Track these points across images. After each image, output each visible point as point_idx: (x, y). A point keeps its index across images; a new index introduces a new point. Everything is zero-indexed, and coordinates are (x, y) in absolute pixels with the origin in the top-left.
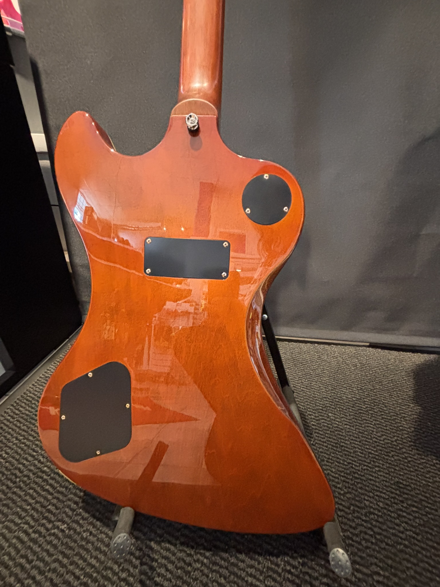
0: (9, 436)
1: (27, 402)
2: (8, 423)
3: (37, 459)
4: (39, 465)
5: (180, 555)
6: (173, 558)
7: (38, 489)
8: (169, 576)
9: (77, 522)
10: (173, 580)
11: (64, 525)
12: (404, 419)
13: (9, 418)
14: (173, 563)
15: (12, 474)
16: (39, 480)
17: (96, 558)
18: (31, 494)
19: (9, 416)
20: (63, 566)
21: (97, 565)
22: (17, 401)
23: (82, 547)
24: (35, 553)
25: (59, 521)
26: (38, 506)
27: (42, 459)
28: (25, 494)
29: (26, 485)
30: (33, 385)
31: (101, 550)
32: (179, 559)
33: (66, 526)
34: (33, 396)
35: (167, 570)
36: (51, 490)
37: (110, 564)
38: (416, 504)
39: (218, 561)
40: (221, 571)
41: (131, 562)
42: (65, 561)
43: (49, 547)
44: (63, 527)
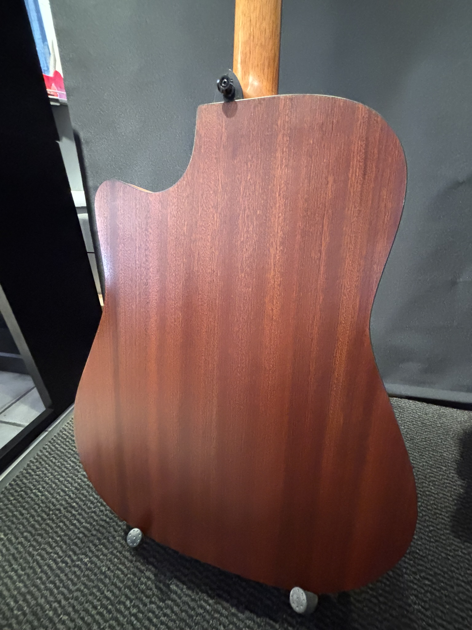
0: (46, 472)
1: (62, 440)
2: (46, 459)
3: (67, 495)
4: (69, 500)
5: (185, 599)
6: (179, 601)
7: (68, 523)
8: (174, 617)
9: (97, 557)
10: (177, 622)
11: (87, 558)
12: (432, 483)
13: (47, 454)
14: (178, 606)
15: (46, 507)
16: (69, 515)
17: (112, 592)
18: (61, 526)
19: (47, 452)
20: (84, 595)
21: (113, 598)
22: (54, 438)
23: (101, 580)
24: (61, 581)
25: (83, 554)
26: (66, 538)
27: (72, 495)
28: (56, 526)
29: (58, 519)
30: (68, 423)
31: (116, 585)
32: (185, 603)
33: (88, 559)
34: (68, 434)
35: (173, 611)
36: (78, 524)
37: (123, 599)
38: (430, 578)
39: (219, 609)
40: (221, 619)
41: (141, 600)
42: (86, 591)
43: (73, 577)
44: (86, 560)
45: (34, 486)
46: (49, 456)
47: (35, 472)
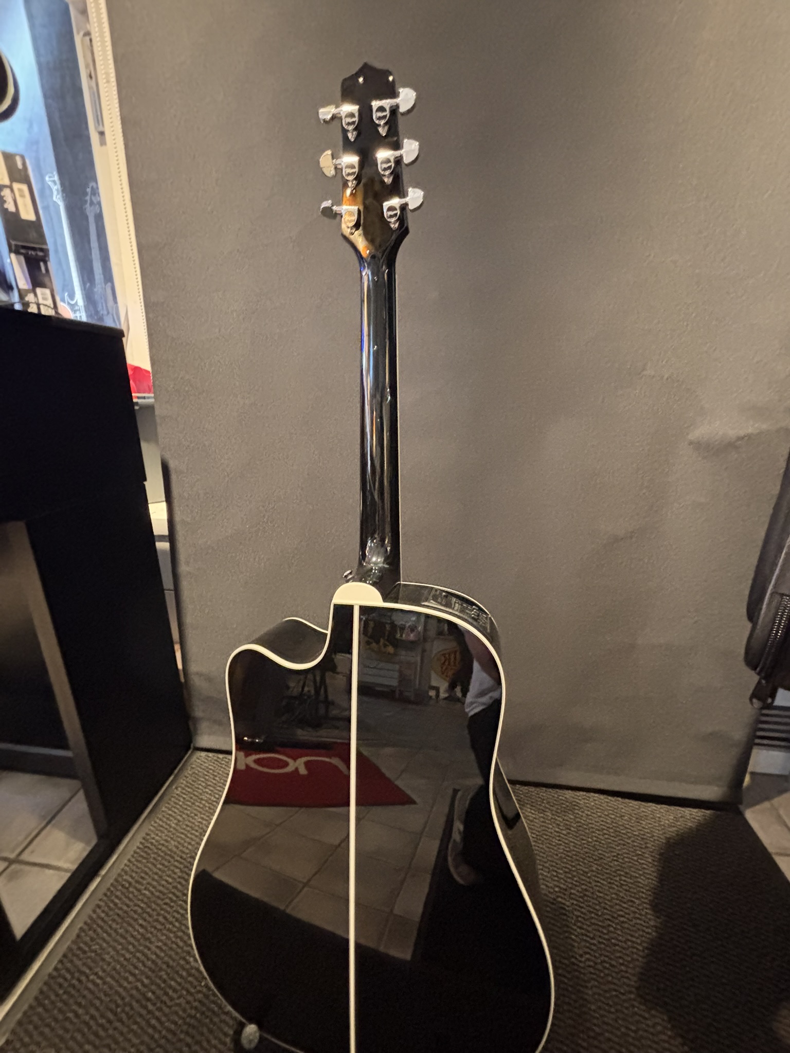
45: (90, 969)
46: (106, 918)
47: (90, 947)
